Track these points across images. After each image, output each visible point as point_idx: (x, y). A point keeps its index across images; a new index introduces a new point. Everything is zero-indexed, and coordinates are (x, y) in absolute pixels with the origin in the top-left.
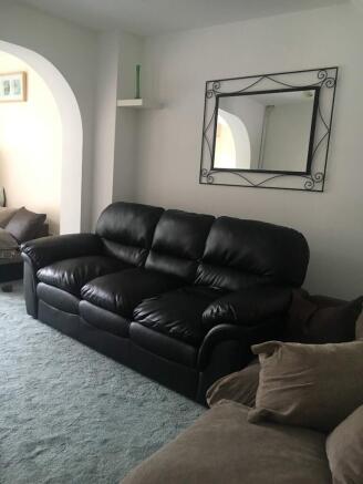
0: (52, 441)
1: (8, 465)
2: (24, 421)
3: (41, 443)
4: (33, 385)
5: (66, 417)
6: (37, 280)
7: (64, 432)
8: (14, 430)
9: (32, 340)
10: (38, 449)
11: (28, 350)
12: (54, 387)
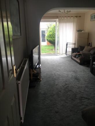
0: (86, 98)
1: (77, 99)
2: (82, 93)
3: (84, 98)
4: (87, 87)
5: (91, 95)
6: (93, 64)
7: (90, 97)
8: (80, 93)
9: (90, 78)
10: (83, 98)
11: (88, 80)
12: (91, 88)
